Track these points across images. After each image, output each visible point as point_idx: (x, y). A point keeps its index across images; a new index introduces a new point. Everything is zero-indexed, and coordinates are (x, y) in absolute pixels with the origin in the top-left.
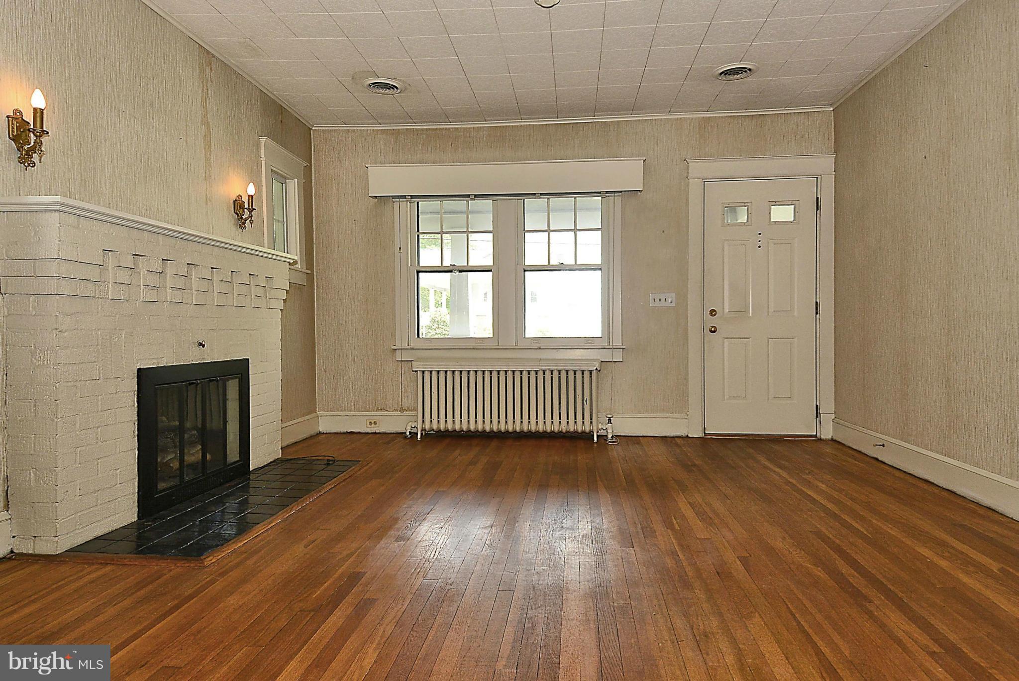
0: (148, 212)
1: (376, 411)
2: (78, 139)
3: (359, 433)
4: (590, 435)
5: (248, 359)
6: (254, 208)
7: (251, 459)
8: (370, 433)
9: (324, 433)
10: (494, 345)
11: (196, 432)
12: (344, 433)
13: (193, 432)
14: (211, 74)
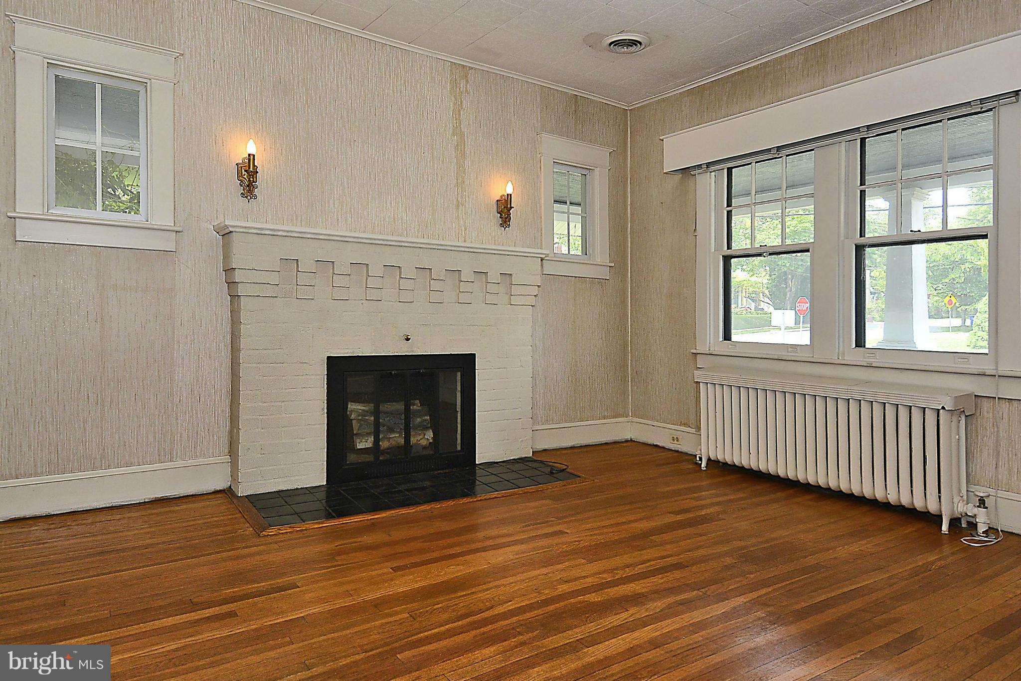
0: (382, 222)
1: (680, 425)
2: (306, 172)
3: (664, 448)
4: (937, 519)
5: (475, 354)
6: (512, 206)
7: (477, 453)
8: (673, 450)
9: (634, 441)
10: (806, 356)
11: (429, 418)
12: (650, 445)
13: (426, 417)
14: (466, 86)
